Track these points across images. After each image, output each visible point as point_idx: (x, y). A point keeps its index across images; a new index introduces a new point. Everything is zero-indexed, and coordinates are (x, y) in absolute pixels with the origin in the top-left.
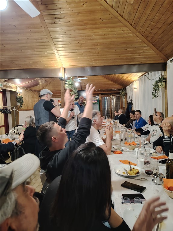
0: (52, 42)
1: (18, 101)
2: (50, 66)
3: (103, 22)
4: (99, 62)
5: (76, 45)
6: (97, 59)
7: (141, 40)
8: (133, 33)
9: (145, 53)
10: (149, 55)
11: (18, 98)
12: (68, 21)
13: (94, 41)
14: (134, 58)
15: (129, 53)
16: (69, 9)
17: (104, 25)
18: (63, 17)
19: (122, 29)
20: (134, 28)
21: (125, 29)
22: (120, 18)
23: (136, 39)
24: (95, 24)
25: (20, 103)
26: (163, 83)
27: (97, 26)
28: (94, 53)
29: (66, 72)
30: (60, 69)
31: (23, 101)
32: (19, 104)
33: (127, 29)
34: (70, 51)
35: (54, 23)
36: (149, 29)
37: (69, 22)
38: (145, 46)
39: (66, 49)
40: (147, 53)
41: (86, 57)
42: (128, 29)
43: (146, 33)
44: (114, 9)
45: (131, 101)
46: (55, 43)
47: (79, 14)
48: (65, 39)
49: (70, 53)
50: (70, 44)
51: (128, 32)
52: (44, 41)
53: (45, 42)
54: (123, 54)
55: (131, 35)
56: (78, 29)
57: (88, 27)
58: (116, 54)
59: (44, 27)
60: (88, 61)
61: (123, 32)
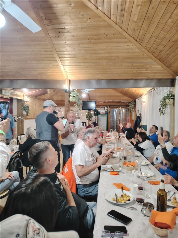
0: (57, 55)
1: (24, 110)
2: (55, 77)
3: (107, 37)
4: (105, 75)
5: (80, 58)
6: (103, 72)
7: (147, 56)
8: (139, 48)
9: (152, 68)
10: (156, 70)
11: (24, 107)
12: (72, 35)
13: (99, 55)
14: (141, 73)
15: (135, 67)
16: (73, 24)
17: (108, 40)
18: (67, 31)
19: (127, 44)
20: (139, 43)
21: (130, 44)
22: (124, 33)
23: (142, 55)
24: (99, 39)
25: (26, 111)
26: (171, 100)
27: (101, 40)
28: (99, 66)
29: (71, 84)
30: (65, 81)
31: (29, 110)
32: (25, 113)
33: (132, 44)
34: (75, 64)
35: (58, 37)
36: (155, 46)
37: (74, 36)
38: (152, 62)
39: (71, 61)
40: (154, 68)
41: (91, 71)
42: (134, 45)
43: (152, 49)
44: (118, 25)
45: (140, 115)
46: (60, 56)
47: (83, 29)
48: (69, 52)
49: (75, 66)
50: (75, 57)
51: (134, 48)
52: (49, 53)
53: (50, 55)
54: (129, 69)
55: (137, 50)
56: (82, 43)
57: (92, 41)
58: (121, 69)
59: (48, 40)
60: (94, 74)
61: (128, 47)
